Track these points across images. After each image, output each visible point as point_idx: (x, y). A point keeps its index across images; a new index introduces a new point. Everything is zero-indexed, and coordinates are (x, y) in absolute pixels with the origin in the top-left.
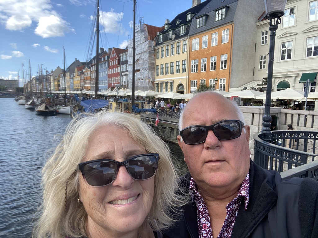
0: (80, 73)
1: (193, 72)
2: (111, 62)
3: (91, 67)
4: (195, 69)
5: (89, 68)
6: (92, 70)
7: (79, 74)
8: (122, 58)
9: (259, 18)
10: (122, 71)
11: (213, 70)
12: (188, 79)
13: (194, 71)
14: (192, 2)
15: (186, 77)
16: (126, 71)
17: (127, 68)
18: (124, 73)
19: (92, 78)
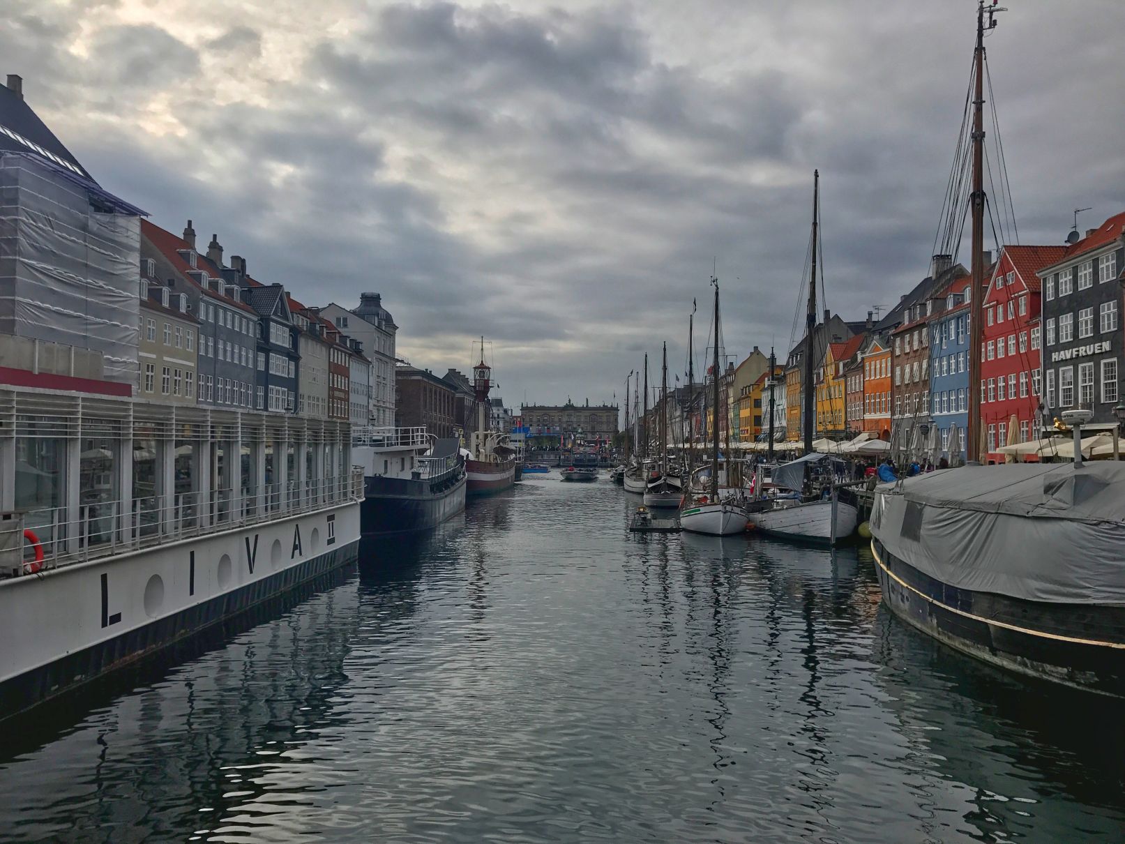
0: (844, 365)
2: (991, 312)
3: (895, 341)
5: (888, 343)
6: (898, 352)
7: (841, 372)
8: (1050, 284)
16: (1076, 341)
17: (1082, 328)
18: (1062, 353)
19: (898, 383)
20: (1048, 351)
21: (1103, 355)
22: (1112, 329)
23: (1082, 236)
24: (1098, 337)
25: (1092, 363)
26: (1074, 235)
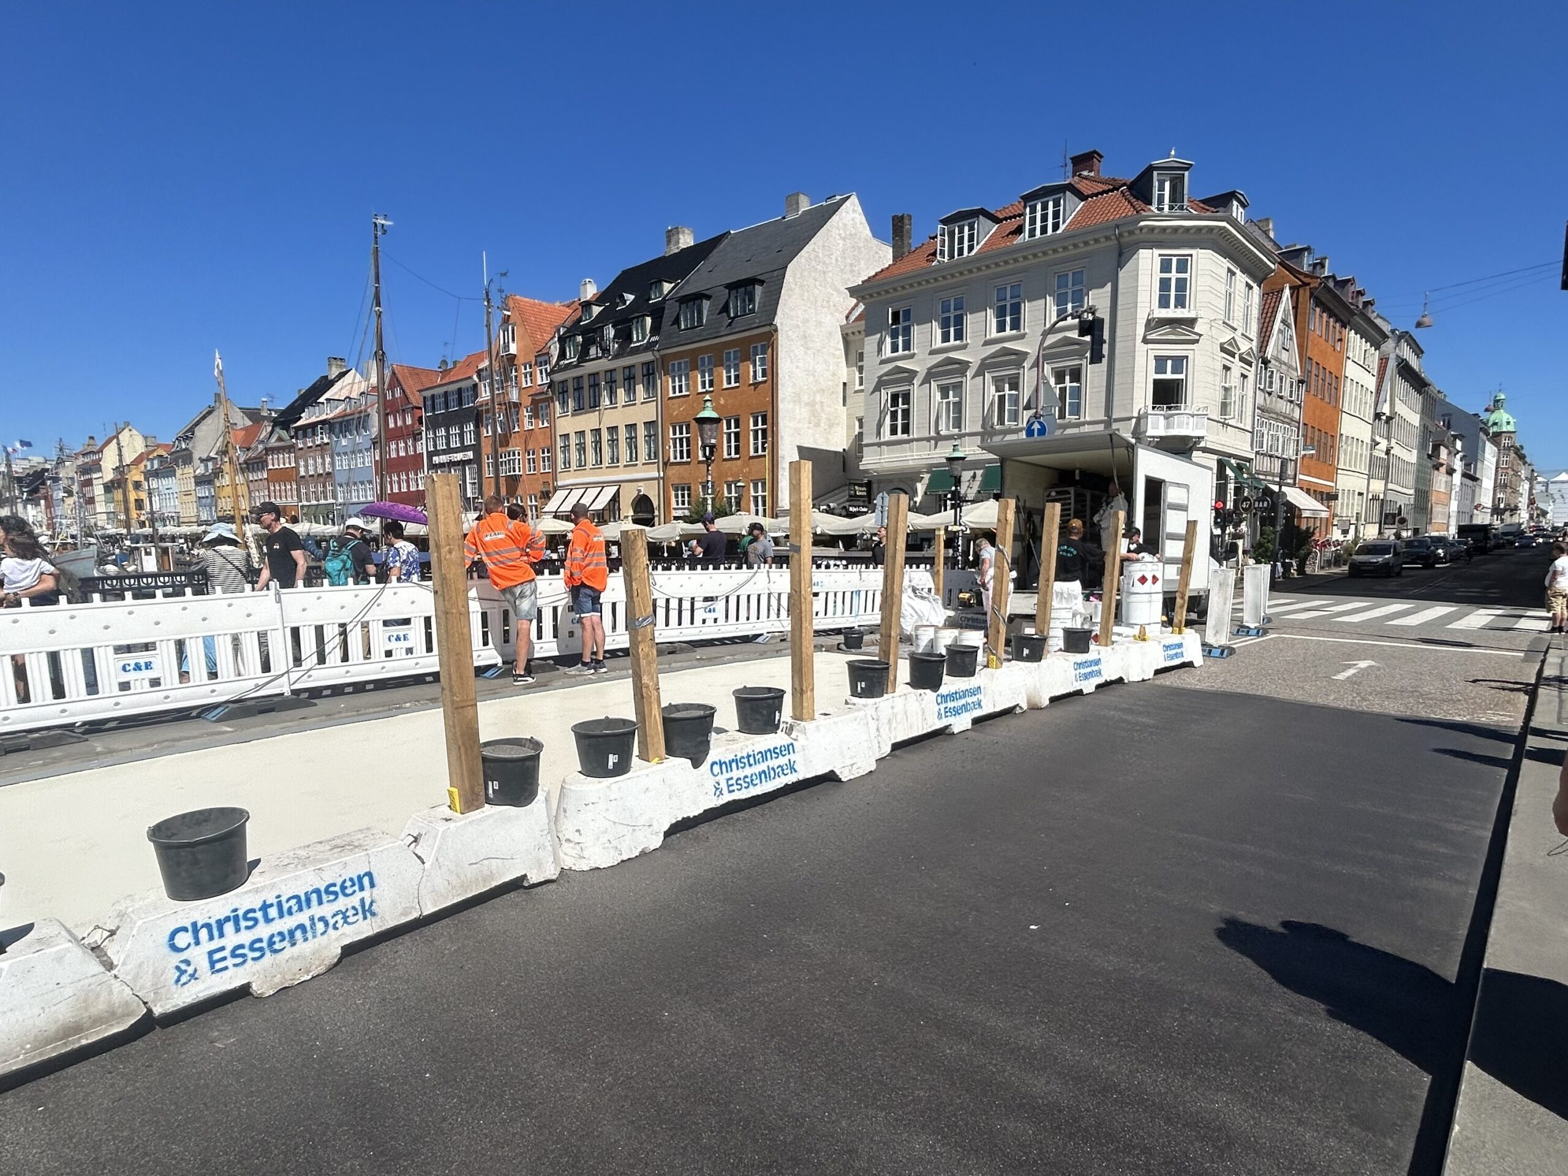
1: (678, 460)
4: (681, 452)
6: (301, 445)
8: (429, 403)
9: (847, 312)
10: (431, 449)
11: (733, 455)
12: (661, 481)
13: (682, 457)
14: (665, 239)
15: (657, 475)
16: (449, 451)
17: (452, 440)
18: (441, 457)
19: (302, 473)
20: (431, 455)
21: (469, 462)
22: (473, 442)
23: (450, 366)
24: (463, 448)
25: (460, 467)
26: (444, 362)
